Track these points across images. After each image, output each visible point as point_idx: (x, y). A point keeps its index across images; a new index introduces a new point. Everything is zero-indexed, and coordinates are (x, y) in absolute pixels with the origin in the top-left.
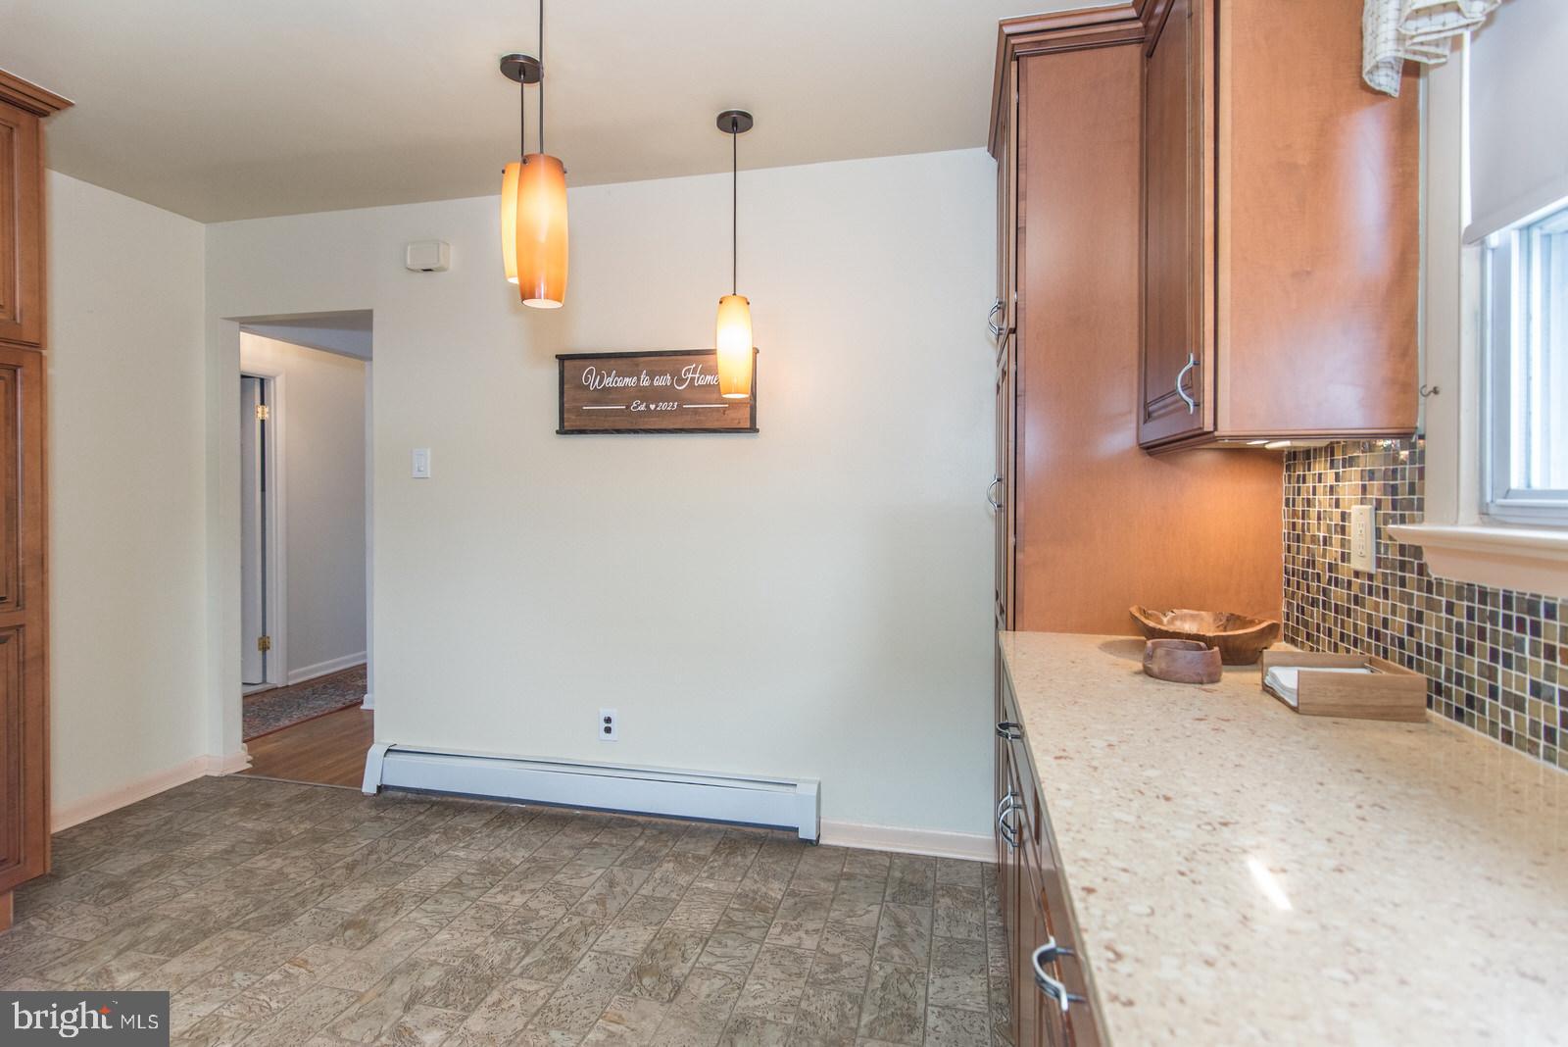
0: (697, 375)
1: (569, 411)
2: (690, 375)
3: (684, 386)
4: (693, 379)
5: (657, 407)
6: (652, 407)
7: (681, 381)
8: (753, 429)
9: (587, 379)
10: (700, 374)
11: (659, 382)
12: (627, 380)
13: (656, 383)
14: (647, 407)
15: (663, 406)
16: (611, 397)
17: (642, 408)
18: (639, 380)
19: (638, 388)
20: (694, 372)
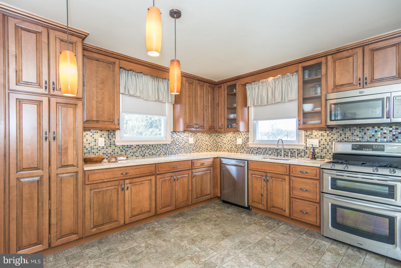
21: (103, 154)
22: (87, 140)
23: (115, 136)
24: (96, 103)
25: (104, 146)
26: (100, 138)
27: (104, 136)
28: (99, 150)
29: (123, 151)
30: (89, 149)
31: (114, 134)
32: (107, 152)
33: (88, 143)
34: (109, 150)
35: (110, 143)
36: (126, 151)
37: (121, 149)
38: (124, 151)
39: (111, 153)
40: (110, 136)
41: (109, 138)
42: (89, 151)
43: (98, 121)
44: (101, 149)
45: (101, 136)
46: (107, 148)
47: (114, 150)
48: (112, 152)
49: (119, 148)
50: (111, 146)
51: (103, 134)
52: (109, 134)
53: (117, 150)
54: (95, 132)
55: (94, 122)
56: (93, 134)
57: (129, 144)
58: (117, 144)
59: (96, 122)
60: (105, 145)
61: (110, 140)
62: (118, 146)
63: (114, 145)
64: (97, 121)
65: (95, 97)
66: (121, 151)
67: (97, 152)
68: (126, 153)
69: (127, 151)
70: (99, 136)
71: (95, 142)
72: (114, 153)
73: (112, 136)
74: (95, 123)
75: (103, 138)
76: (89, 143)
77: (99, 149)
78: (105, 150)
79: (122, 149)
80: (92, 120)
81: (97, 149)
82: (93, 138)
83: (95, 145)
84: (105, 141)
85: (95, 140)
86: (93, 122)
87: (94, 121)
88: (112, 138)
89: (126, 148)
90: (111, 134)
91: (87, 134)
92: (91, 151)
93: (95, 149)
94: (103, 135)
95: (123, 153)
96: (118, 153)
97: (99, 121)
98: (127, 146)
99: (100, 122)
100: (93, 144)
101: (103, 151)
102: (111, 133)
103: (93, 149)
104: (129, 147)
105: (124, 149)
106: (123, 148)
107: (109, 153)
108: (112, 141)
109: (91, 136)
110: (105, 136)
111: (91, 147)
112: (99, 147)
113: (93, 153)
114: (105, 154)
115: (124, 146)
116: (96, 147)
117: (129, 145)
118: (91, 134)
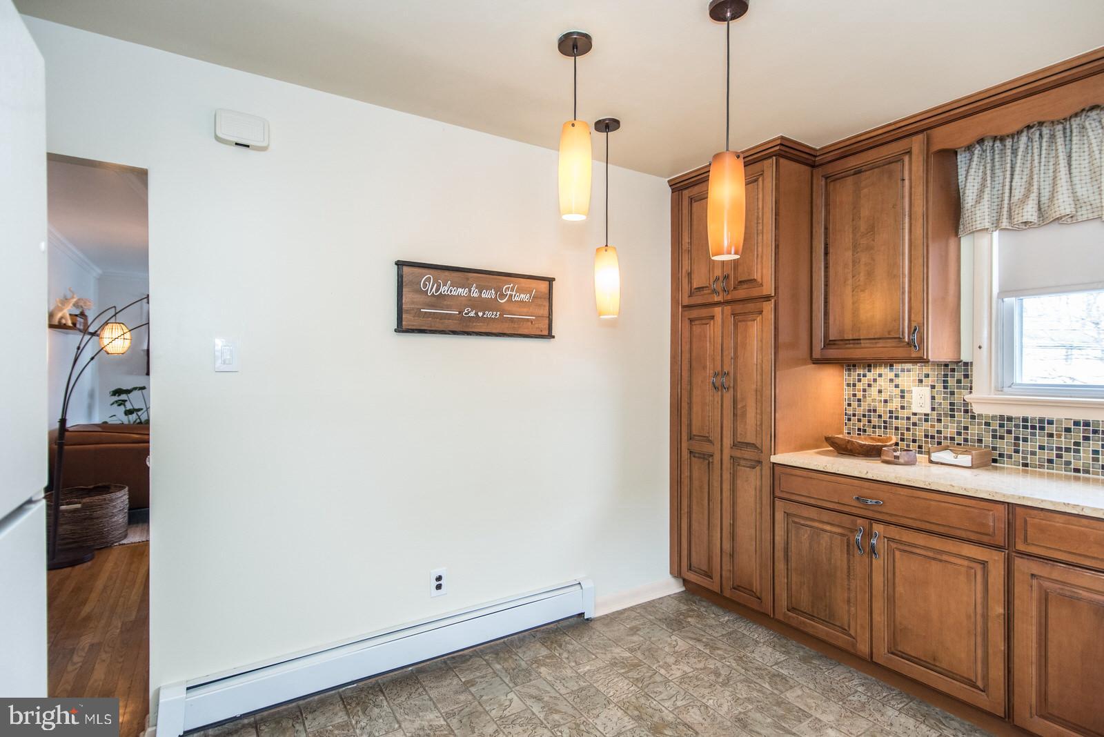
0: (514, 293)
1: (408, 311)
2: (509, 293)
3: (505, 300)
4: (511, 295)
5: (484, 314)
6: (480, 314)
7: (502, 296)
8: (550, 336)
9: (425, 285)
10: (516, 292)
11: (486, 295)
12: (460, 290)
13: (483, 296)
14: (476, 314)
15: (489, 314)
16: (445, 303)
17: (472, 314)
18: (470, 291)
19: (470, 298)
20: (512, 290)
21: (926, 436)
22: (880, 392)
23: (971, 381)
24: (853, 291)
25: (928, 411)
26: (915, 386)
27: (930, 381)
28: (914, 424)
29: (1002, 438)
30: (886, 417)
31: (966, 376)
32: (939, 432)
33: (883, 399)
34: (946, 427)
35: (952, 404)
36: (1017, 438)
37: (994, 431)
38: (1010, 439)
39: (952, 439)
40: (952, 382)
41: (945, 387)
42: (885, 422)
43: (859, 341)
44: (920, 420)
45: (921, 381)
46: (939, 421)
47: (966, 428)
48: (959, 434)
49: (987, 424)
50: (953, 416)
51: (927, 376)
52: (946, 376)
53: (974, 431)
54: (903, 370)
55: (850, 344)
56: (897, 376)
57: (1034, 413)
58: (977, 409)
59: (854, 344)
60: (933, 409)
61: (952, 393)
62: (980, 416)
63: (966, 411)
64: (856, 341)
65: (850, 276)
66: (994, 437)
67: (908, 429)
68: (1016, 445)
69: (1025, 440)
70: (914, 381)
71: (902, 397)
72: (966, 440)
73: (959, 381)
74: (852, 346)
75: (927, 386)
76: (886, 401)
77: (914, 419)
78: (933, 426)
79: (1003, 431)
80: (842, 340)
81: (908, 418)
82: (897, 386)
83: (902, 408)
84: (933, 398)
85: (902, 391)
86: (846, 344)
87: (847, 342)
88: (959, 388)
89: (1017, 426)
90: (953, 376)
91: (880, 375)
92: (891, 423)
93: (902, 419)
94: (925, 377)
95: (1006, 446)
96: (980, 441)
97: (860, 339)
98: (1025, 420)
99: (862, 341)
100: (895, 404)
101: (925, 426)
102: (953, 370)
103: (897, 418)
104: (1033, 427)
105: (1009, 432)
106: (1001, 426)
107: (946, 438)
108: (957, 399)
109: (891, 380)
110: (933, 381)
111: (891, 412)
112: (915, 414)
113: (897, 429)
114: (933, 437)
115: (1010, 419)
116: (905, 413)
117: (1035, 419)
118: (891, 375)
